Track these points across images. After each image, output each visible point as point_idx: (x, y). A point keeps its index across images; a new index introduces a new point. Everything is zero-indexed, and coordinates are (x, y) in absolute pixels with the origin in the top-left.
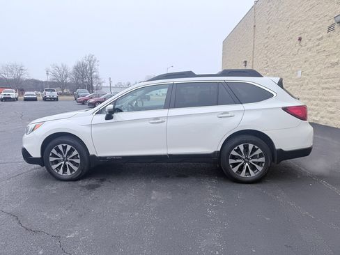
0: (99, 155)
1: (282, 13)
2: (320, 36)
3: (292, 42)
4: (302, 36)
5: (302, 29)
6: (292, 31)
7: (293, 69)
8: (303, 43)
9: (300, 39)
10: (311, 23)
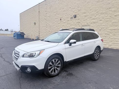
0: (67, 61)
1: (53, 10)
2: (68, 20)
3: (57, 20)
4: (61, 18)
5: (61, 16)
6: (57, 16)
7: (58, 28)
8: (62, 20)
9: (61, 19)
10: (64, 15)
